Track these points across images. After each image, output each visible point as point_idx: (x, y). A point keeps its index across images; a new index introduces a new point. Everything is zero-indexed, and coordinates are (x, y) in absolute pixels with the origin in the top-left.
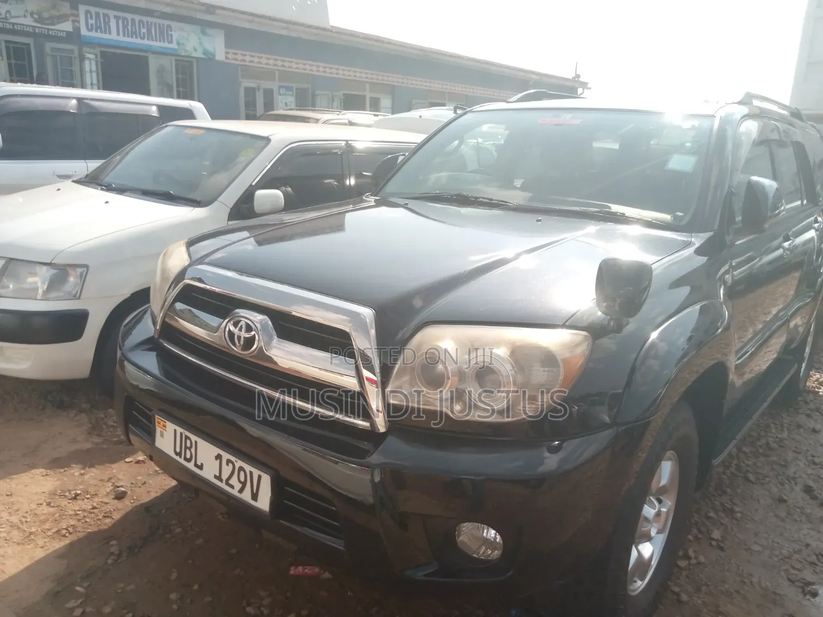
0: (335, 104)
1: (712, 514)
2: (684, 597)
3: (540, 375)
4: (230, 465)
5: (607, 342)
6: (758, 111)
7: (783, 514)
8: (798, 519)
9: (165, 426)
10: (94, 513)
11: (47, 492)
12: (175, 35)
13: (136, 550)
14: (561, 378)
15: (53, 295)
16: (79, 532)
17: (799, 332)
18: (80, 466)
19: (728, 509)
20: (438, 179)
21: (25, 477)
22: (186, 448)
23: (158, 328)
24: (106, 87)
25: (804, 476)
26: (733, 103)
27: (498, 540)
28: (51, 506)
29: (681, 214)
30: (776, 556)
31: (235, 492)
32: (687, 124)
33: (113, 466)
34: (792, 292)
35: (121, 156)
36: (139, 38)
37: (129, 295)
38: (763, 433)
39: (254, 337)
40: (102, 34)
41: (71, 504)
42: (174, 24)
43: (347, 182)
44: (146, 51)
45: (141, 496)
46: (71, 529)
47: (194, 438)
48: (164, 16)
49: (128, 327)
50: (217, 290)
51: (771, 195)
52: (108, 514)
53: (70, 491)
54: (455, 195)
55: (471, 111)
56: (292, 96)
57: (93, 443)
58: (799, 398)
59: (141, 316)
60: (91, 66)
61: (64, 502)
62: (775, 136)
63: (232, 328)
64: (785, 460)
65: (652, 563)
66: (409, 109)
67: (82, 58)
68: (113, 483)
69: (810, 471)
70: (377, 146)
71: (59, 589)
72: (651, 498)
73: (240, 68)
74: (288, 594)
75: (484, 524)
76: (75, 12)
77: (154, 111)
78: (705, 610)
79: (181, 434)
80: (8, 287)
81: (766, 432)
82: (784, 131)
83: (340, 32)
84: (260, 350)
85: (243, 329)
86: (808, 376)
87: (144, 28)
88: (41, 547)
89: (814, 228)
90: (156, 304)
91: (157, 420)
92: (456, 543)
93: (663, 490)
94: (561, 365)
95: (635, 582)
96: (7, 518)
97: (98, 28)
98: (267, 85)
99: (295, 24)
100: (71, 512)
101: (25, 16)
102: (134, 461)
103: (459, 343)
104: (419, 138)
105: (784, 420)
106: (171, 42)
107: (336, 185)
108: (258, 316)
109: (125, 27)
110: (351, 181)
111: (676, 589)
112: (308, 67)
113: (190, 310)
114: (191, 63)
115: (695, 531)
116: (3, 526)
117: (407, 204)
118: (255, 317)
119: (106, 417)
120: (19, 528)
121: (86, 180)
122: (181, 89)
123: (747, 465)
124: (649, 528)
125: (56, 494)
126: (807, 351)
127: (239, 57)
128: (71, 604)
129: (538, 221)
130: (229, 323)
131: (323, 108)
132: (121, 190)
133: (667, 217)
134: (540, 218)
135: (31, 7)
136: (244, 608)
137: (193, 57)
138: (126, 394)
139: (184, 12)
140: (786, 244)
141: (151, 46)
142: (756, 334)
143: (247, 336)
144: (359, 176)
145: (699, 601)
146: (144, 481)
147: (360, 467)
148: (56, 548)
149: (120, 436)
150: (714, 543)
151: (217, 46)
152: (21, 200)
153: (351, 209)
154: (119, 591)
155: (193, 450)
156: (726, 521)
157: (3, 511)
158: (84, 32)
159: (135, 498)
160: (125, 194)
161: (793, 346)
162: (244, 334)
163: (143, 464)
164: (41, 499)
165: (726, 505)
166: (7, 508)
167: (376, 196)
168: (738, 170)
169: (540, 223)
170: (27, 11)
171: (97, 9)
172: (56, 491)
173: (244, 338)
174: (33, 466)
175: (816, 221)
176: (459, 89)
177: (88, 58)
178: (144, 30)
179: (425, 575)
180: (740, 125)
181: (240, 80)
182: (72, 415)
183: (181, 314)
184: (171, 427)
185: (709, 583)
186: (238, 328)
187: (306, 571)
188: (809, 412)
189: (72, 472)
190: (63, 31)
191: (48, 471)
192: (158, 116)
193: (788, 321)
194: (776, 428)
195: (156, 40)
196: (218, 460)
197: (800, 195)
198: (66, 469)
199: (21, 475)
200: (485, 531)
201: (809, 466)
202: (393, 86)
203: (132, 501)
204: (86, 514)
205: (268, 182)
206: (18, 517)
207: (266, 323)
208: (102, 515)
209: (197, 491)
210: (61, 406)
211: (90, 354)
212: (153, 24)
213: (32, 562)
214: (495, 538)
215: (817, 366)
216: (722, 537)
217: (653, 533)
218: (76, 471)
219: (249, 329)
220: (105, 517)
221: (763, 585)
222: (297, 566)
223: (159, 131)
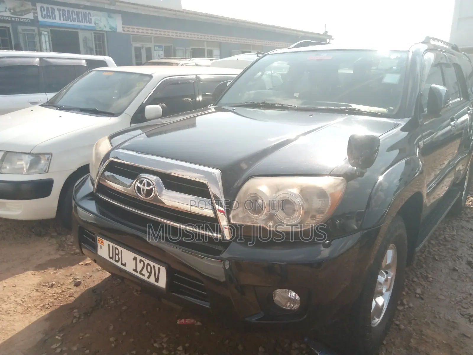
0: (187, 54)
1: (415, 279)
2: (402, 327)
3: (317, 203)
4: (142, 263)
5: (354, 183)
6: (433, 47)
7: (456, 278)
8: (465, 280)
9: (102, 242)
10: (63, 294)
11: (36, 284)
12: (93, 19)
13: (89, 315)
14: (330, 204)
15: (33, 171)
16: (56, 305)
17: (461, 174)
18: (53, 268)
19: (425, 276)
20: (250, 95)
21: (23, 276)
22: (116, 254)
23: (95, 187)
24: (55, 50)
25: (467, 256)
26: (419, 43)
27: (297, 298)
28: (38, 292)
29: (393, 108)
30: (453, 302)
31: (145, 278)
32: (394, 56)
33: (72, 267)
34: (456, 151)
35: (66, 90)
36: (72, 21)
37: (76, 169)
38: (442, 232)
39: (152, 189)
40: (50, 20)
41: (50, 290)
42: (92, 12)
43: (198, 99)
44: (77, 29)
45: (90, 283)
46: (51, 304)
47: (120, 248)
48: (86, 7)
49: (77, 187)
50: (128, 163)
51: (444, 94)
52: (71, 295)
53: (48, 283)
54: (262, 103)
55: (268, 54)
56: (162, 50)
57: (60, 255)
58: (462, 212)
59: (84, 181)
60: (45, 39)
61: (46, 289)
62: (444, 61)
63: (139, 185)
64: (456, 247)
65: (384, 308)
66: (230, 55)
67: (40, 35)
68: (73, 277)
69: (470, 253)
70: (213, 77)
71: (46, 338)
72: (382, 271)
73: (131, 36)
74: (177, 335)
75: (288, 289)
76: (34, 7)
77: (84, 63)
78: (415, 333)
79: (113, 246)
80: (6, 168)
81: (444, 231)
82: (449, 58)
83: (188, 12)
84: (156, 196)
85: (145, 185)
86: (466, 199)
87: (75, 15)
88: (35, 315)
89: (468, 113)
90: (94, 173)
91: (98, 239)
92: (274, 301)
93: (388, 267)
94: (329, 197)
95: (375, 319)
96: (14, 299)
97: (48, 16)
98: (148, 45)
99: (162, 9)
100: (50, 295)
101: (6, 11)
102: (84, 264)
103: (270, 187)
104: (238, 72)
105: (454, 225)
106: (91, 23)
107: (191, 101)
108: (153, 177)
109: (64, 15)
110: (200, 98)
111: (398, 323)
112: (170, 34)
113: (113, 175)
114: (103, 34)
115: (406, 289)
116: (12, 304)
117: (234, 110)
118: (151, 177)
119: (66, 240)
120: (21, 305)
121: (47, 104)
122: (98, 50)
123: (434, 251)
124: (381, 288)
125: (41, 285)
126: (465, 184)
127: (131, 30)
128: (54, 346)
129: (311, 115)
130: (137, 182)
131: (181, 57)
132: (68, 109)
133: (384, 110)
134: (312, 114)
135: (9, 5)
136: (153, 345)
137: (104, 31)
138: (79, 225)
139: (98, 5)
140: (452, 123)
141: (80, 25)
142: (436, 176)
143: (147, 189)
144: (204, 95)
145: (411, 329)
146: (91, 275)
147: (217, 260)
148: (43, 315)
149: (75, 250)
150: (418, 296)
151: (118, 24)
152: (10, 118)
153: (201, 114)
154: (81, 338)
155: (120, 255)
156: (424, 283)
157: (12, 295)
158: (40, 19)
159: (86, 285)
160: (70, 111)
161: (457, 182)
162: (146, 188)
163: (89, 265)
164: (32, 288)
165: (423, 274)
166: (14, 293)
167: (215, 105)
168: (424, 81)
169: (312, 116)
170: (6, 8)
171: (47, 6)
172: (41, 283)
173: (146, 190)
174: (27, 270)
175: (469, 110)
176: (258, 43)
177: (43, 34)
178: (75, 17)
179: (257, 320)
180: (424, 56)
181: (132, 43)
182: (47, 240)
183: (108, 178)
184: (106, 243)
185: (416, 318)
186: (142, 185)
187: (186, 322)
188: (467, 219)
189: (49, 272)
190: (28, 19)
191: (35, 272)
192: (86, 65)
193: (454, 168)
194: (450, 229)
195: (82, 22)
196: (135, 260)
197: (459, 95)
198: (46, 270)
199: (20, 275)
200: (290, 293)
201: (469, 250)
202: (221, 43)
203: (85, 287)
204: (59, 295)
205: (153, 100)
206: (20, 298)
207: (158, 180)
208: (68, 295)
209: (123, 279)
210: (40, 235)
211: (55, 204)
212: (80, 12)
213: (30, 323)
214: (295, 297)
215: (471, 193)
216: (422, 292)
217: (384, 291)
218: (51, 271)
219: (149, 184)
220: (70, 296)
221: (447, 318)
222: (181, 319)
223: (87, 75)
